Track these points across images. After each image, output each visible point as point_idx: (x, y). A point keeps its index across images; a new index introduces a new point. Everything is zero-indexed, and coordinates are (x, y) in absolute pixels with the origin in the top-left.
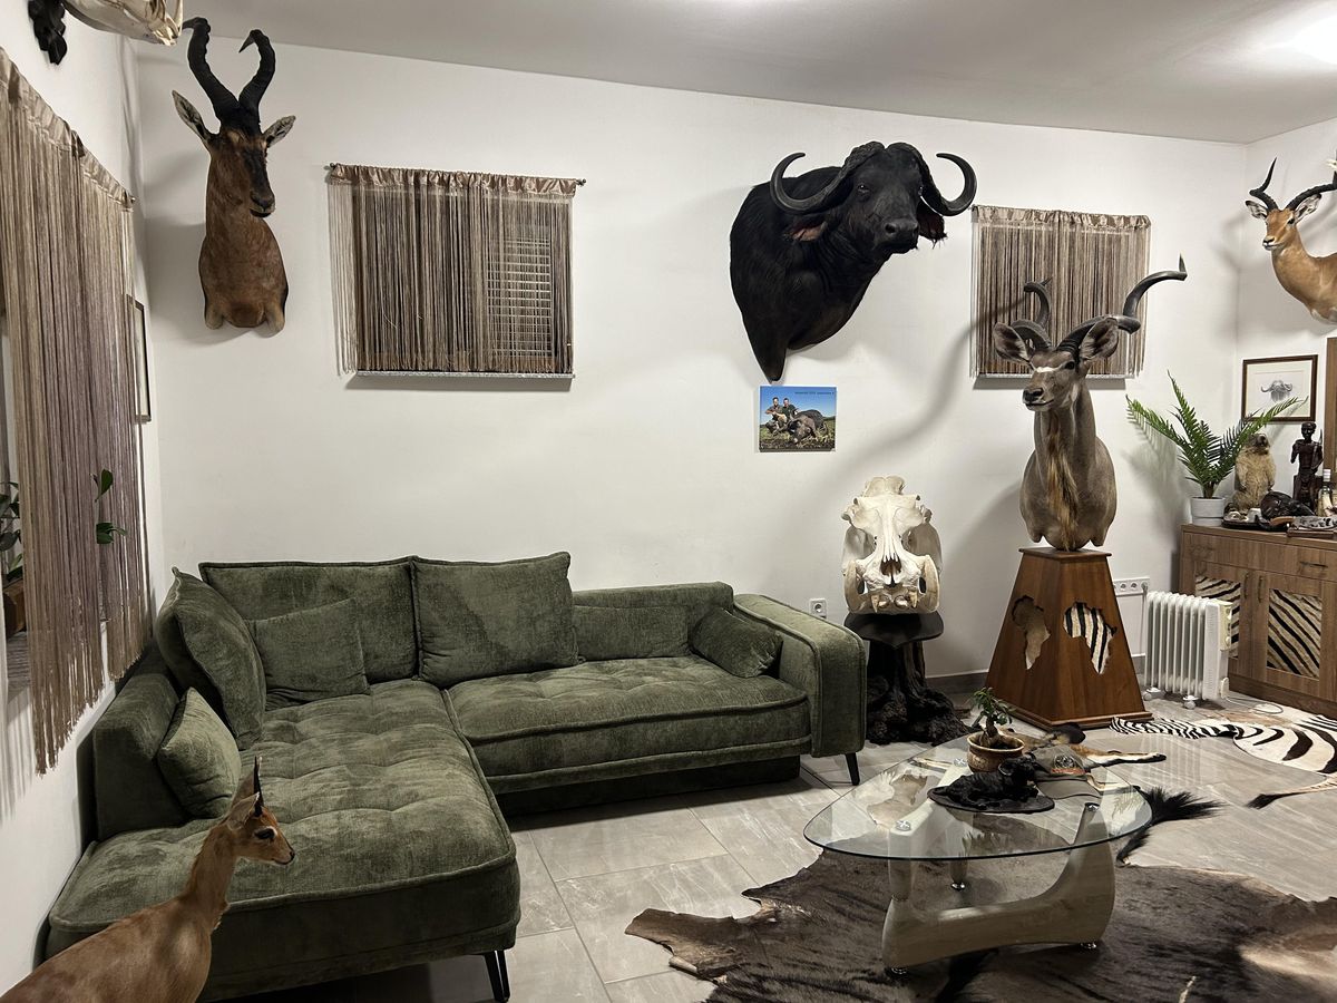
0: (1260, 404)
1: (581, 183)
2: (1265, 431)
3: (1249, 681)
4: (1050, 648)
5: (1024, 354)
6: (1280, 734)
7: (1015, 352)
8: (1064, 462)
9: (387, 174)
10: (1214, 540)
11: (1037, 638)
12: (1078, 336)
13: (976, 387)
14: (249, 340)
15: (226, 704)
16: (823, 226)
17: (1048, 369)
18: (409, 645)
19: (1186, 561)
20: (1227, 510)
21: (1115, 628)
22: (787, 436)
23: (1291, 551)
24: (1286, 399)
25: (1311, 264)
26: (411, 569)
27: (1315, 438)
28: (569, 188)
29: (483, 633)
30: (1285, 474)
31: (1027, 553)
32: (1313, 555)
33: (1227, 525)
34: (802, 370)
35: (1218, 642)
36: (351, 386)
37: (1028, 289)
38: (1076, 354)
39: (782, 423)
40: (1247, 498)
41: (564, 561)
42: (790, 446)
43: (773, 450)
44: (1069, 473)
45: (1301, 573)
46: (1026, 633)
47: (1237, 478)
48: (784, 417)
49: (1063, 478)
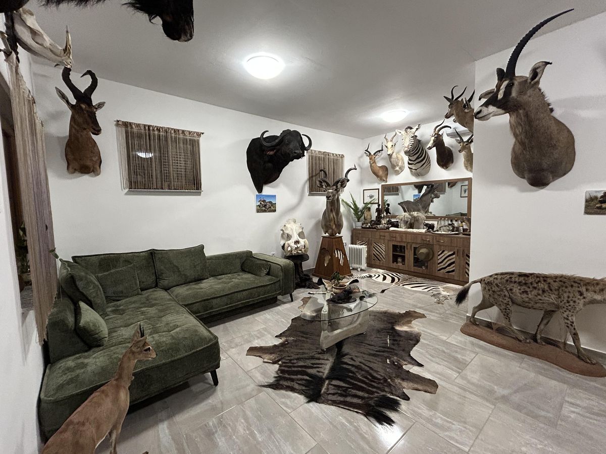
0: (367, 200)
1: (203, 134)
2: (369, 206)
3: (370, 265)
4: (331, 261)
5: (324, 187)
6: (379, 276)
7: (322, 186)
8: (334, 214)
9: (138, 125)
10: (360, 232)
11: (327, 258)
12: (338, 182)
13: (309, 195)
14: (86, 178)
15: (93, 304)
16: (275, 151)
17: (331, 191)
18: (154, 277)
19: (354, 238)
20: (363, 224)
21: (344, 254)
22: (264, 208)
23: (378, 233)
24: (373, 199)
25: (378, 168)
26: (152, 253)
27: (380, 207)
28: (199, 135)
29: (179, 271)
30: (374, 215)
31: (323, 237)
32: (382, 234)
33: (362, 228)
34: (267, 190)
35: (364, 255)
36: (126, 194)
37: (321, 171)
38: (337, 186)
39: (262, 205)
40: (367, 221)
41: (202, 247)
42: (265, 211)
43: (260, 212)
44: (335, 217)
45: (380, 238)
46: (324, 257)
47: (364, 217)
48: (263, 203)
49: (334, 217)
